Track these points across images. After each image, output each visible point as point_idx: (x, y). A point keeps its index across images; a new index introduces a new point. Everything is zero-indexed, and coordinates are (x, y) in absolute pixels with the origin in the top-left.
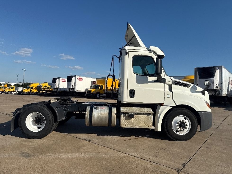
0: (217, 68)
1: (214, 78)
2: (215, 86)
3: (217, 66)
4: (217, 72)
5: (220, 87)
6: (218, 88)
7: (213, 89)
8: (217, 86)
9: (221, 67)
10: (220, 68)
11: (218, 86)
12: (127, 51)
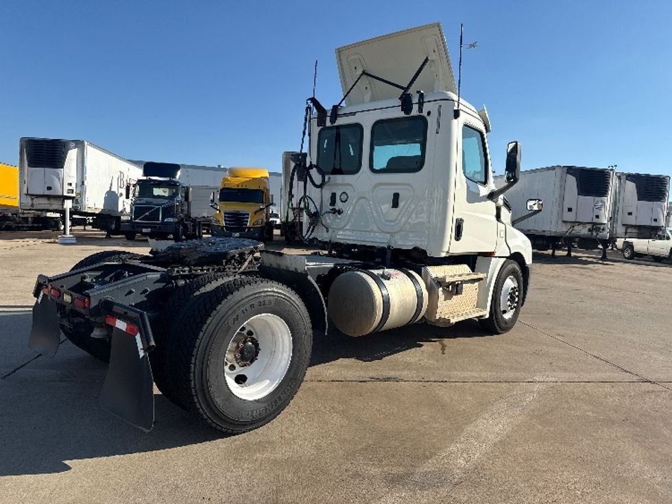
0: (73, 145)
1: (63, 167)
2: (66, 187)
3: (73, 141)
4: (72, 154)
5: (78, 192)
6: (73, 193)
7: (61, 194)
8: (70, 188)
9: (82, 143)
10: (79, 144)
11: (73, 186)
12: (458, 107)
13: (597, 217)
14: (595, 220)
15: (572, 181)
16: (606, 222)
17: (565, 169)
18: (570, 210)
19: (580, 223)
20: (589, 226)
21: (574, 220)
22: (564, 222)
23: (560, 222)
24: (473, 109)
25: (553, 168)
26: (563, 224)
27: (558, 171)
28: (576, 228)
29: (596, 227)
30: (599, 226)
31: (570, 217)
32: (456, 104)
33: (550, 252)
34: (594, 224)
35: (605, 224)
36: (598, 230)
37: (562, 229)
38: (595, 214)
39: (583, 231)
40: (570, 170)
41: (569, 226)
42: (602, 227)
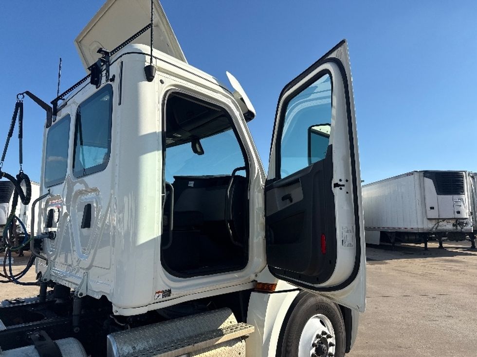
12: (151, 62)
13: (459, 212)
14: (458, 216)
15: (429, 183)
16: (468, 217)
17: (422, 174)
18: (432, 208)
19: (444, 220)
20: (453, 222)
21: (437, 217)
22: (428, 219)
23: (425, 220)
24: (210, 77)
25: (411, 174)
26: (428, 221)
27: (416, 176)
28: (441, 224)
29: (459, 222)
30: (462, 221)
31: (433, 214)
32: (148, 58)
33: (423, 245)
34: (457, 219)
35: (466, 219)
36: (461, 224)
37: (429, 226)
38: (456, 211)
39: (449, 226)
40: (427, 174)
41: (434, 222)
42: (465, 221)
